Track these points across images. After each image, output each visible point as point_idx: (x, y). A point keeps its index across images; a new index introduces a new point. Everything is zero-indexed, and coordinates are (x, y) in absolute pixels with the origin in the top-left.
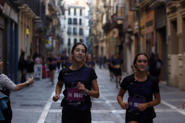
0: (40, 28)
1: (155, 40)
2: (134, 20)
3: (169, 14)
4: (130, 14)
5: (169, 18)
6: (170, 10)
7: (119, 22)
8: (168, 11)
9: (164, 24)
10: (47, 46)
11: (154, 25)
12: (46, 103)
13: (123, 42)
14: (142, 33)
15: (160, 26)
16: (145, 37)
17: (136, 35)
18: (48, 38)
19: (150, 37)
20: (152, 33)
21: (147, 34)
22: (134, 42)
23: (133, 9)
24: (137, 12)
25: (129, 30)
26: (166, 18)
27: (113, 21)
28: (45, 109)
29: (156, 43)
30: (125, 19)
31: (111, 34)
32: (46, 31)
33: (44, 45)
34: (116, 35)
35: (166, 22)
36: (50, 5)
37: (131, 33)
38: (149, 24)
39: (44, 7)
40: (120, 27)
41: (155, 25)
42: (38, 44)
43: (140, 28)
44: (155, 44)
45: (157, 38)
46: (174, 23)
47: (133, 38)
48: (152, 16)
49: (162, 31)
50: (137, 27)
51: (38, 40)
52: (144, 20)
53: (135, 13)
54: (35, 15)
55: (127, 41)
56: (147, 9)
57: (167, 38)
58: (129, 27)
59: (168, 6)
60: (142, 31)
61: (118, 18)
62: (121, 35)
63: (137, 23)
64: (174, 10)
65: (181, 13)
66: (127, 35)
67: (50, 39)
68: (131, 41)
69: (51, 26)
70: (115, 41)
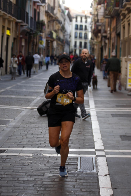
0: (24, 31)
1: (116, 44)
2: (108, 27)
3: (122, 20)
5: (122, 24)
7: (100, 28)
8: (121, 18)
9: (120, 30)
17: (109, 39)
18: (41, 40)
19: (114, 41)
20: (115, 37)
23: (106, 16)
27: (96, 27)
29: (117, 46)
34: (100, 39)
36: (46, 12)
37: (106, 37)
38: (113, 30)
40: (99, 31)
41: (116, 31)
42: (23, 44)
44: (115, 47)
45: (117, 42)
47: (107, 41)
49: (118, 35)
50: (108, 32)
51: (23, 40)
53: (109, 19)
54: (16, 19)
57: (121, 42)
60: (111, 36)
61: (97, 24)
63: (109, 29)
64: (124, 16)
65: (127, 19)
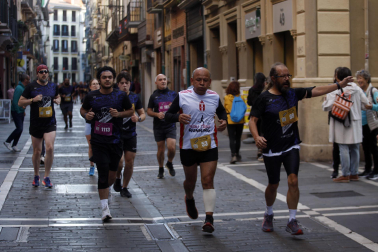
0: (8, 41)
1: (187, 58)
2: (155, 28)
3: (207, 16)
4: (150, 17)
5: (208, 24)
6: (209, 12)
7: (133, 31)
8: (205, 12)
9: (200, 33)
10: (19, 69)
11: (185, 35)
12: (16, 158)
13: (138, 62)
14: (167, 47)
15: (195, 36)
16: (172, 52)
17: (158, 50)
18: (21, 58)
19: (179, 53)
20: (183, 47)
21: (175, 49)
22: (155, 61)
23: (154, 9)
24: (160, 13)
25: (148, 42)
26: (203, 24)
27: (123, 29)
28: (13, 167)
29: (189, 63)
30: (141, 26)
31: (120, 50)
32: (17, 45)
33: (15, 68)
34: (128, 51)
35: (203, 29)
36: (23, 5)
37: (150, 47)
38: (177, 33)
39: (14, 9)
40: (133, 38)
41: (187, 35)
42: (5, 67)
43: (164, 40)
44: (186, 64)
45: (190, 55)
46: (216, 31)
47: (154, 55)
48: (182, 20)
49: (197, 44)
50: (159, 38)
51: (4, 60)
52: (171, 26)
53: (157, 15)
55: (144, 59)
56: (174, 10)
57: (205, 54)
58: (148, 38)
59: (206, 4)
60: (168, 43)
61: (130, 23)
62: (136, 50)
63: (159, 33)
64: (215, 11)
65: (225, 15)
66: (144, 51)
67: (25, 58)
68: (150, 59)
69: (25, 39)
70: (126, 60)
